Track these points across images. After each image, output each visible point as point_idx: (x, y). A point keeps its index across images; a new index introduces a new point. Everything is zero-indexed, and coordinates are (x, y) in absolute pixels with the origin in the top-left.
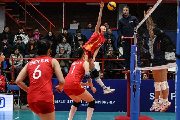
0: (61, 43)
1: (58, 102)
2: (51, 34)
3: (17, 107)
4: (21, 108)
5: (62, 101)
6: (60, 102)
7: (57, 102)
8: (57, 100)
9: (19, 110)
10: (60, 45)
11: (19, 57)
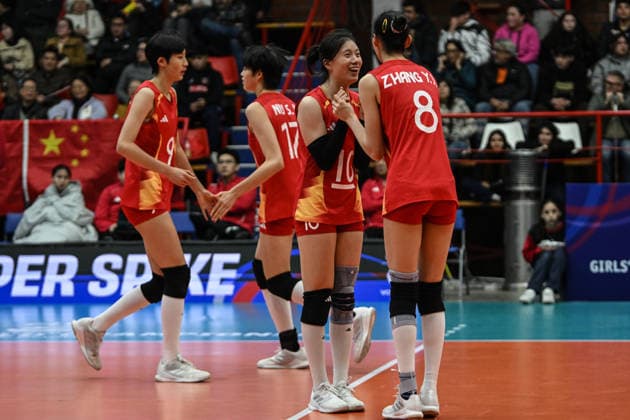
0: (610, 56)
1: (604, 267)
2: (573, 24)
3: (456, 289)
4: (471, 292)
5: (619, 267)
6: (613, 267)
7: (602, 270)
8: (601, 262)
9: (464, 300)
10: (605, 63)
11: (456, 111)
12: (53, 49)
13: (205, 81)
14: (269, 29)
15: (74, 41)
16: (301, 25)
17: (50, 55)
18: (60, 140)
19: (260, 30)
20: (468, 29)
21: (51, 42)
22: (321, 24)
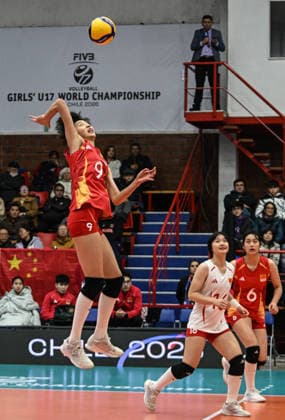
4: (277, 364)
9: (272, 369)
11: (273, 249)
12: (17, 204)
13: (112, 226)
14: (153, 195)
15: (30, 199)
16: (173, 192)
17: (15, 208)
18: (20, 261)
19: (147, 195)
20: (278, 197)
21: (16, 200)
22: (186, 192)
